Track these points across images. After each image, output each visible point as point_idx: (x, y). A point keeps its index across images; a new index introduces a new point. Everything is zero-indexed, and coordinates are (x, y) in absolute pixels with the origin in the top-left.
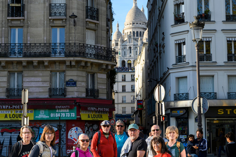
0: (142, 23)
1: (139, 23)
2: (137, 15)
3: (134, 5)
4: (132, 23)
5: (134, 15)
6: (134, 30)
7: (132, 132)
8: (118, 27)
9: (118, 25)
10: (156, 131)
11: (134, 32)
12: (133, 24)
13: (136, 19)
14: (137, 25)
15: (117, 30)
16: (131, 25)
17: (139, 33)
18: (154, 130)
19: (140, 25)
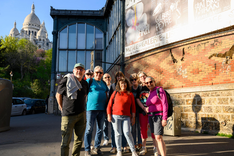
0: (37, 26)
1: (34, 25)
2: (33, 19)
3: (32, 12)
4: (28, 24)
5: (30, 19)
6: (29, 30)
7: (79, 70)
8: (15, 25)
9: (15, 23)
10: (107, 78)
11: (29, 31)
12: (30, 25)
13: (32, 21)
14: (33, 26)
15: (14, 27)
16: (27, 26)
17: (34, 32)
18: (106, 78)
19: (35, 27)
